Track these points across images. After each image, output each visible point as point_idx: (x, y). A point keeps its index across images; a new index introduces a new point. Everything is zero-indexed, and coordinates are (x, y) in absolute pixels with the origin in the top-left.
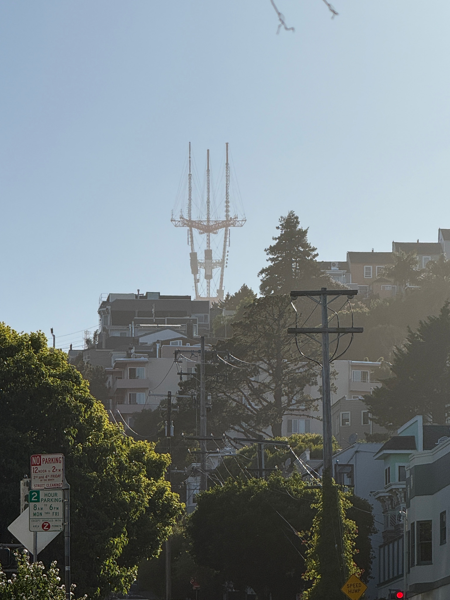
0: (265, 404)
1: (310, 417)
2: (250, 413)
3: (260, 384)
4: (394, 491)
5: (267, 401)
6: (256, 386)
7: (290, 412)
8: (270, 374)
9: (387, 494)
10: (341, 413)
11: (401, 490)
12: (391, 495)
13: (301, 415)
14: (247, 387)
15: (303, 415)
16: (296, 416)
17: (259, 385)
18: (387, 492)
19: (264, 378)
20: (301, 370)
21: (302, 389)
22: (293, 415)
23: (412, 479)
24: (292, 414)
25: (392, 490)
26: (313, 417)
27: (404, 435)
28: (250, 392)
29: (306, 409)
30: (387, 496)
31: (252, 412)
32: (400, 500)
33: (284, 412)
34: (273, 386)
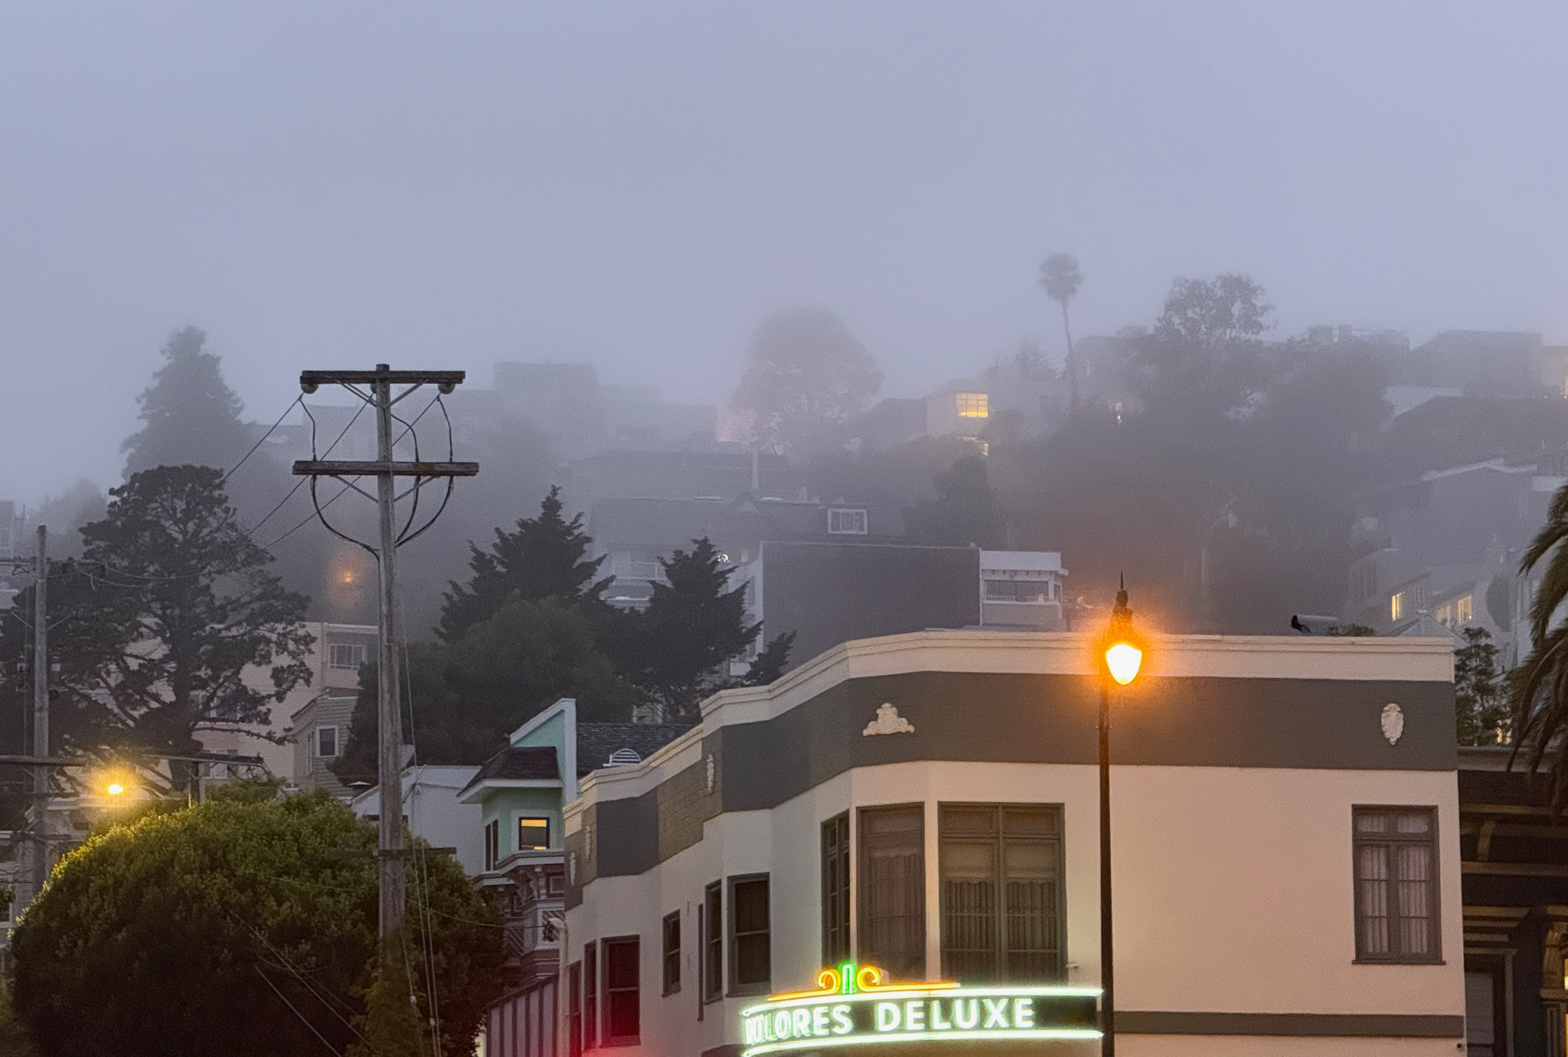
0: (154, 705)
1: (253, 734)
2: (120, 725)
3: (141, 661)
4: (521, 872)
5: (158, 701)
6: (134, 664)
7: (208, 724)
8: (165, 641)
9: (504, 881)
10: (318, 728)
11: (538, 870)
12: (512, 882)
13: (232, 731)
14: (113, 667)
15: (239, 731)
16: (221, 733)
17: (140, 665)
18: (503, 876)
19: (153, 648)
20: (234, 632)
21: (238, 672)
22: (217, 729)
23: (588, 835)
24: (212, 729)
25: (515, 870)
26: (259, 736)
27: (530, 744)
28: (121, 678)
29: (242, 720)
30: (501, 886)
31: (124, 723)
32: (535, 893)
33: (195, 724)
34: (171, 666)
